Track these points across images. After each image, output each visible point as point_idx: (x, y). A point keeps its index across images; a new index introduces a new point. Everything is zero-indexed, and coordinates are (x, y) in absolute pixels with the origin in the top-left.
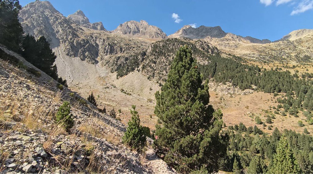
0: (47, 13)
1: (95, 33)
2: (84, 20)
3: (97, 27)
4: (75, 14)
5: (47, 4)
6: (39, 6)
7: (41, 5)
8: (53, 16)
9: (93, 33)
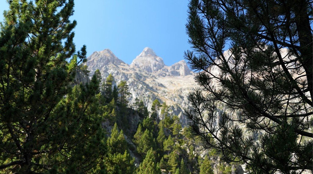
0: (112, 70)
1: (184, 90)
2: (157, 63)
3: (178, 71)
4: (141, 56)
5: (108, 55)
6: (98, 60)
7: (101, 59)
8: (120, 74)
9: (181, 89)
